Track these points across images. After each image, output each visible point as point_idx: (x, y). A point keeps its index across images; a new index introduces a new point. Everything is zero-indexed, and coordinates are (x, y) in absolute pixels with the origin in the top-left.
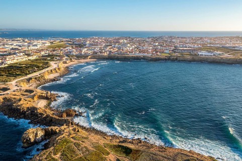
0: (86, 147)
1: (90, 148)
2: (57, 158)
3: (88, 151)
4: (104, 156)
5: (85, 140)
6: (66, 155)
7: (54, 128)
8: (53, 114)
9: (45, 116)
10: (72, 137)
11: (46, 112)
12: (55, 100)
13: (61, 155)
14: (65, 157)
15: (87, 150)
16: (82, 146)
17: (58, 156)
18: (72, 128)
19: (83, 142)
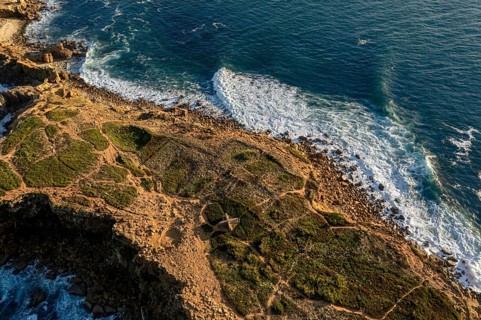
0: (66, 135)
1: (74, 137)
2: (6, 161)
3: (69, 143)
4: (96, 152)
5: (70, 119)
6: (24, 155)
7: (23, 90)
8: (28, 55)
9: (9, 61)
10: (47, 114)
11: (10, 52)
12: (36, 19)
13: (16, 154)
14: (22, 157)
15: (68, 141)
16: (60, 133)
17: (10, 156)
18: (56, 90)
19: (63, 123)
